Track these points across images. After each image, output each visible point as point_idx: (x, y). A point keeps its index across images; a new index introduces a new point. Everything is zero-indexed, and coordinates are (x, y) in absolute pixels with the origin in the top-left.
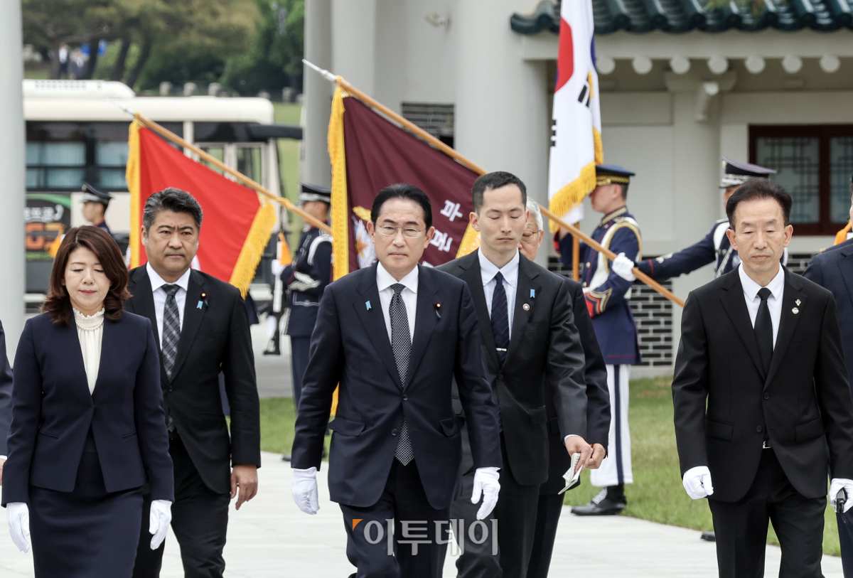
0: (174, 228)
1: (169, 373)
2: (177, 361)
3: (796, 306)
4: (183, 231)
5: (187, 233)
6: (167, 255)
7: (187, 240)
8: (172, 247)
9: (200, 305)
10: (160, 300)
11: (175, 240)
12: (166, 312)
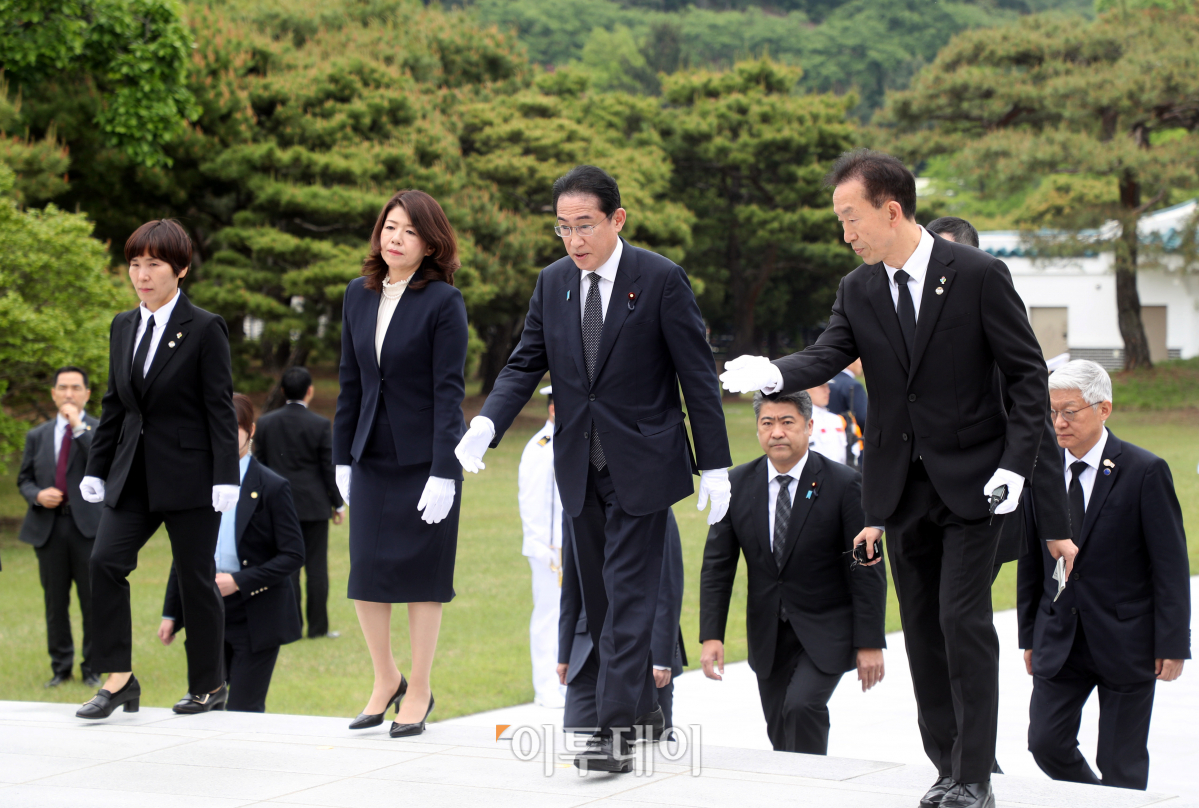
0: (774, 419)
1: (779, 565)
2: (785, 552)
3: (940, 285)
4: (785, 421)
5: (788, 422)
6: (771, 446)
7: (789, 429)
8: (774, 438)
9: (810, 493)
10: (774, 490)
11: (777, 431)
12: (778, 504)
